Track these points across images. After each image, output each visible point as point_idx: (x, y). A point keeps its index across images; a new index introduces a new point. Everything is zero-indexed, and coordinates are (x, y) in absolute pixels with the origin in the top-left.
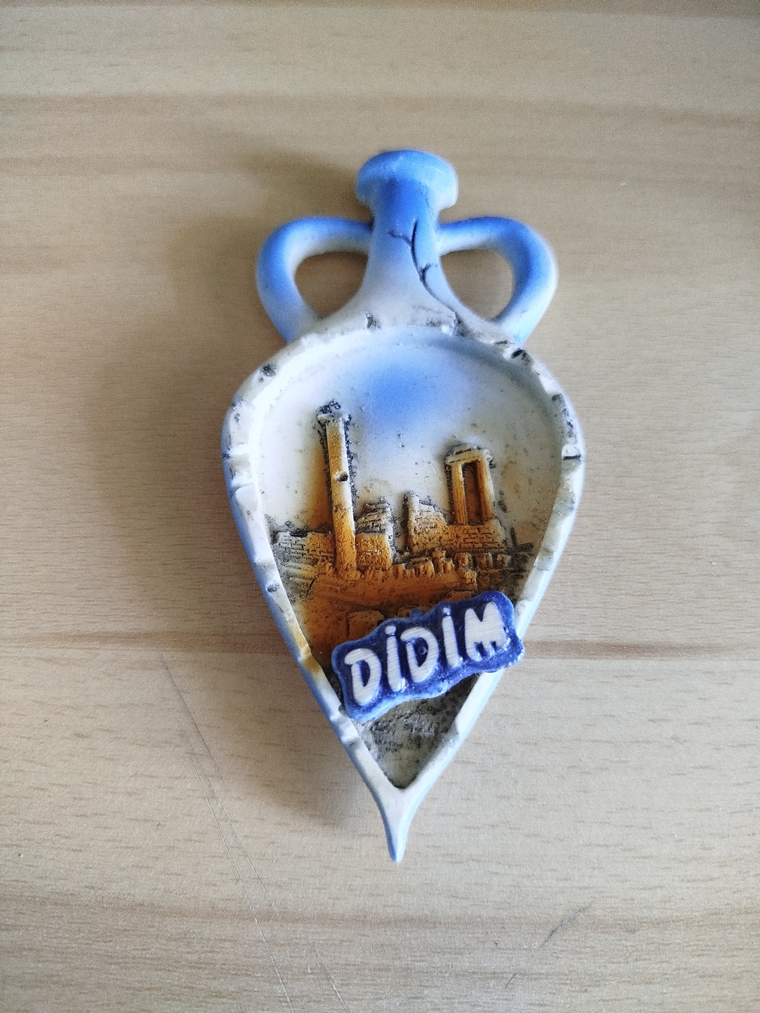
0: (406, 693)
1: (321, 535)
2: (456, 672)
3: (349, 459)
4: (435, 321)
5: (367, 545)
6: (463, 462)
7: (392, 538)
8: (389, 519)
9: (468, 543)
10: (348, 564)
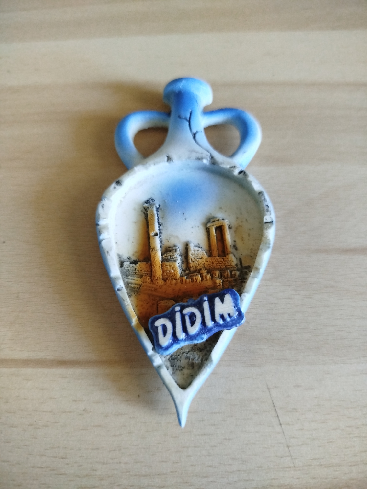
0: (185, 340)
1: (145, 263)
2: (210, 330)
3: (159, 225)
4: (200, 157)
5: (167, 268)
6: (215, 226)
7: (180, 264)
8: (179, 255)
9: (218, 266)
10: (158, 277)
